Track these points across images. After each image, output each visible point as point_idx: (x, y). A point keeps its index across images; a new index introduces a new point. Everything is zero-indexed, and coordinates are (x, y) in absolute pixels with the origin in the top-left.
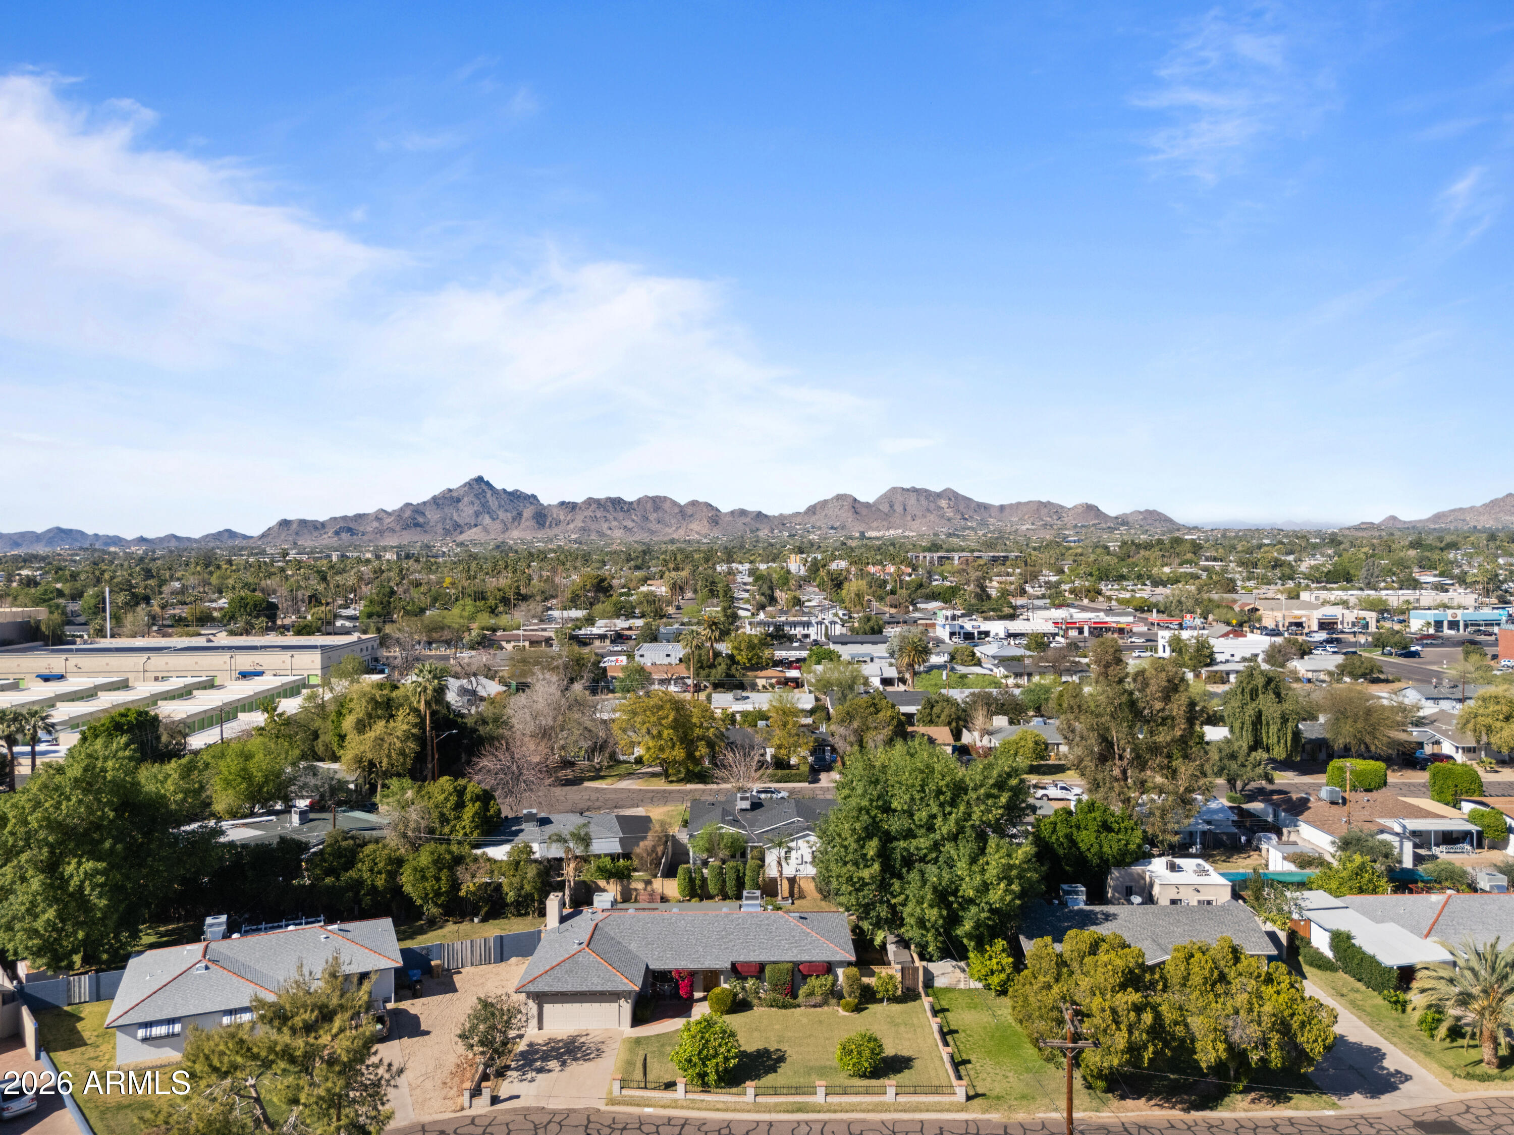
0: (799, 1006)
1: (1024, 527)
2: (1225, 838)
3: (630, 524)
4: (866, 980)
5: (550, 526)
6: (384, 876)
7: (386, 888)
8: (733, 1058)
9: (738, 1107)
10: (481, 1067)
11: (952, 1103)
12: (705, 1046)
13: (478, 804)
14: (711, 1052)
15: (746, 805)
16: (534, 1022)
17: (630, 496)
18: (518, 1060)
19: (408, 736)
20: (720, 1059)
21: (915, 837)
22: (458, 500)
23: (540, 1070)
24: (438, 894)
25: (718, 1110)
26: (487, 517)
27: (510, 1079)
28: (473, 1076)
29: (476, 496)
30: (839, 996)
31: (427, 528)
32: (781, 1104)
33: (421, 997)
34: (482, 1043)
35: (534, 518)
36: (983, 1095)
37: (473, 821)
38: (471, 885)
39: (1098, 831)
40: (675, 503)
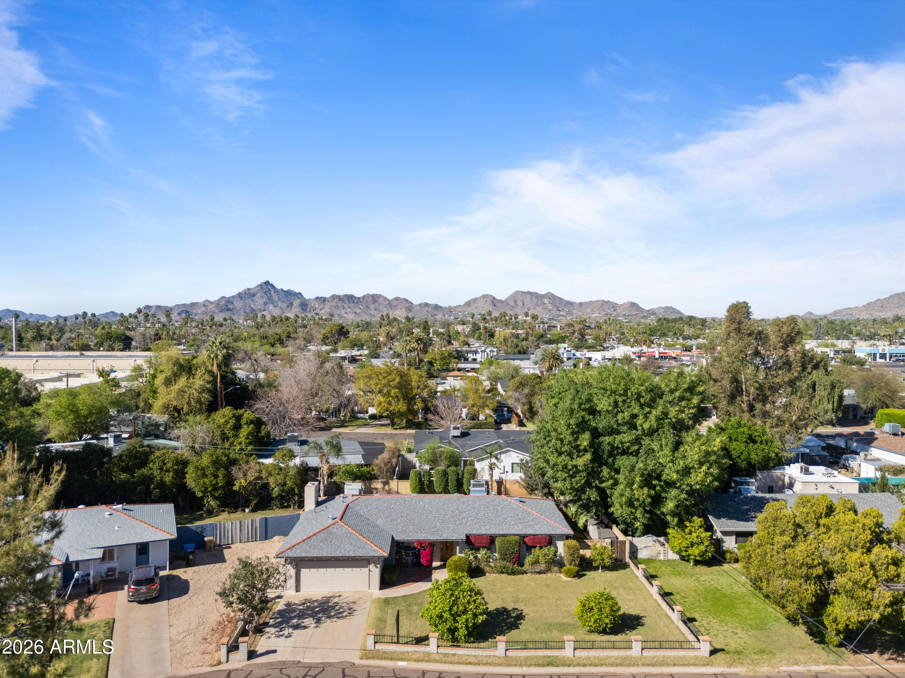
0: (526, 573)
1: (594, 315)
2: (817, 458)
3: (358, 311)
4: (582, 552)
5: (310, 311)
6: (171, 474)
7: (173, 483)
8: (481, 614)
9: (490, 661)
10: (240, 624)
11: (696, 658)
12: (455, 603)
13: (252, 425)
14: (461, 608)
15: (457, 433)
16: (291, 582)
17: (358, 294)
18: (276, 618)
19: (203, 390)
20: (470, 615)
21: (619, 433)
22: (254, 295)
23: (296, 627)
24: (215, 488)
25: (470, 663)
26: (271, 305)
27: (268, 635)
28: (233, 631)
29: (265, 293)
30: (560, 564)
31: (235, 311)
32: (531, 658)
33: (193, 565)
34: (241, 600)
35: (300, 306)
36: (723, 650)
37: (247, 439)
38: (243, 481)
39: (747, 442)
40: (385, 299)
